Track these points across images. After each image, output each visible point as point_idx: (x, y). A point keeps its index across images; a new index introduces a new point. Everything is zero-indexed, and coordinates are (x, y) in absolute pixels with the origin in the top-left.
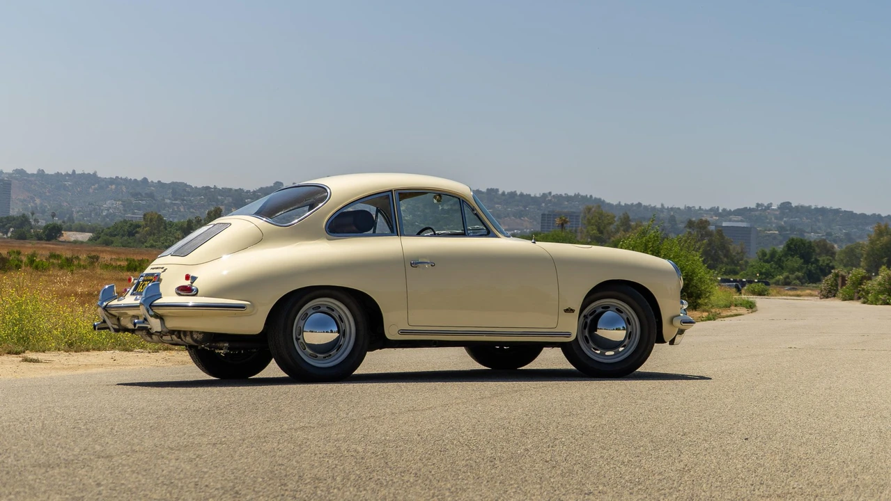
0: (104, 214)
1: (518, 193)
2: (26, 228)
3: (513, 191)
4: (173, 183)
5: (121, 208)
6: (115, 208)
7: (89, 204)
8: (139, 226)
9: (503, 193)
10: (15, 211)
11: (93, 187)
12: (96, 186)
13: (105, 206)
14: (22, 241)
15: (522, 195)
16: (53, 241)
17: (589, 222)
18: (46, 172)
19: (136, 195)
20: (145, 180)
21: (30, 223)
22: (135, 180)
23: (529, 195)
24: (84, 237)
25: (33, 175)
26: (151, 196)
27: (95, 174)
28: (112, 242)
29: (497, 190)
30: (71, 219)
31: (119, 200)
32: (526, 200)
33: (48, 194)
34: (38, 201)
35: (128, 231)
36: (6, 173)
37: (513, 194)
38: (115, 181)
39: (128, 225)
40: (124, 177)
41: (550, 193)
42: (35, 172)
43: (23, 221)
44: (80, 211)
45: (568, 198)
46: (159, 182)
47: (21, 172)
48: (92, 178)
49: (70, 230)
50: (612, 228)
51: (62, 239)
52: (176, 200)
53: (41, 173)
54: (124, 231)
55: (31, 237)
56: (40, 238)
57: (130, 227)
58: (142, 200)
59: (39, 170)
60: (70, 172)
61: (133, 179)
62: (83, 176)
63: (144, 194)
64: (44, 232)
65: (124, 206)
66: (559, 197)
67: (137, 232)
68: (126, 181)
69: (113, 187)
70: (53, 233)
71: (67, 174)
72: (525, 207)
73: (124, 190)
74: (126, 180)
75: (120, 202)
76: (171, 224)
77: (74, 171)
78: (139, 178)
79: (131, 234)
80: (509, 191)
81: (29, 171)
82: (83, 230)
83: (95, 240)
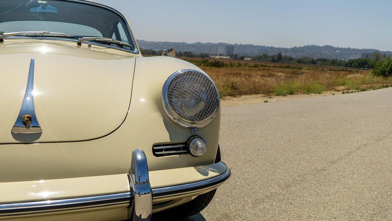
0: (255, 54)
2: (236, 57)
4: (271, 47)
6: (257, 53)
7: (251, 52)
8: (262, 57)
9: (352, 49)
10: (234, 53)
11: (252, 48)
13: (255, 52)
15: (357, 49)
16: (242, 60)
17: (374, 56)
19: (262, 49)
20: (264, 46)
22: (262, 46)
24: (249, 59)
26: (265, 50)
28: (256, 60)
29: (350, 48)
30: (247, 55)
31: (258, 51)
32: (358, 50)
33: (242, 49)
34: (240, 51)
35: (259, 58)
37: (354, 49)
38: (258, 46)
39: (259, 56)
41: (364, 49)
43: (236, 55)
44: (249, 53)
45: (369, 50)
46: (267, 46)
47: (236, 44)
48: (252, 46)
49: (246, 57)
50: (381, 57)
51: (244, 59)
52: (271, 50)
53: (241, 45)
56: (239, 59)
62: (250, 45)
65: (260, 52)
66: (367, 50)
69: (257, 48)
70: (242, 58)
71: (246, 45)
72: (358, 52)
73: (259, 48)
74: (260, 46)
76: (269, 56)
77: (248, 44)
81: (238, 44)
82: (249, 57)
83: (252, 60)
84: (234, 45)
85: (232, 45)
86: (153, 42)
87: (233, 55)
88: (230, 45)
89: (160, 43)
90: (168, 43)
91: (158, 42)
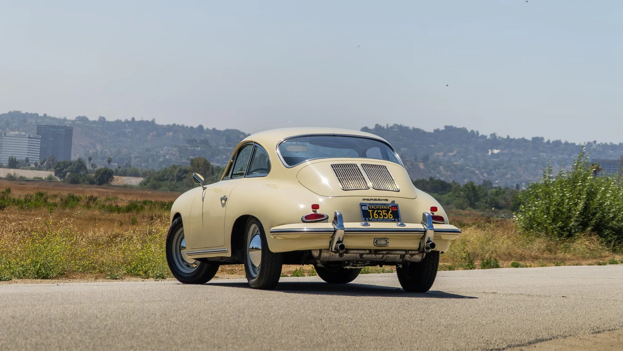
0: (161, 160)
1: (563, 142)
2: (82, 173)
3: (558, 139)
4: (227, 130)
5: (178, 154)
6: (171, 155)
7: (147, 151)
8: (186, 172)
9: (549, 141)
10: (74, 158)
11: (151, 134)
12: (155, 133)
13: (161, 152)
14: (74, 185)
15: (566, 144)
16: (105, 185)
18: (107, 120)
19: (191, 142)
20: (201, 127)
21: (85, 167)
22: (192, 127)
23: (574, 144)
24: (135, 181)
25: (94, 122)
26: (205, 142)
27: (153, 121)
28: (160, 187)
29: (542, 138)
30: (128, 165)
31: (176, 146)
33: (108, 140)
34: (99, 147)
35: (177, 176)
36: (70, 121)
37: (557, 143)
38: (174, 129)
39: (178, 170)
40: (180, 124)
41: (595, 142)
42: (97, 120)
43: (81, 165)
44: (138, 157)
46: (214, 129)
47: (84, 119)
48: (150, 126)
49: (124, 174)
51: (114, 183)
52: (229, 146)
53: (102, 120)
54: (173, 176)
55: (84, 181)
56: (92, 182)
57: (179, 172)
58: (197, 147)
59: (100, 117)
60: (130, 119)
61: (189, 127)
62: (143, 123)
63: (198, 141)
64: (96, 177)
65: (180, 152)
66: (605, 147)
67: (185, 177)
68: (183, 128)
69: (171, 134)
70: (105, 177)
71: (127, 122)
72: (570, 155)
73: (181, 137)
74: (182, 127)
75: (176, 149)
77: (133, 119)
78: (195, 126)
79: (180, 178)
80: (554, 140)
81: (91, 119)
82: (136, 175)
83: (145, 185)
84: (73, 122)
85: (65, 120)
87: (67, 164)
88: (59, 120)
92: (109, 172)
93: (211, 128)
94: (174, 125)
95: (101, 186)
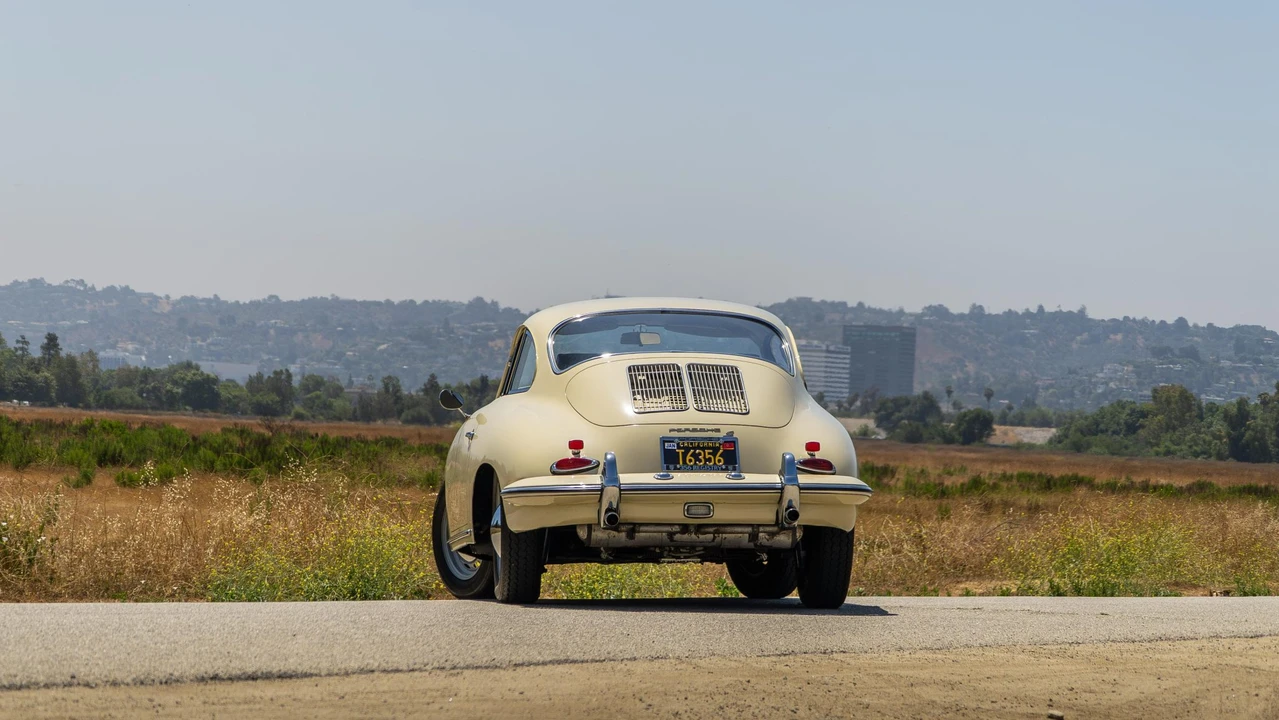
0: (1100, 391)
2: (930, 420)
4: (1237, 328)
5: (1134, 380)
6: (1120, 380)
7: (1070, 372)
8: (1144, 415)
10: (917, 388)
11: (1078, 338)
12: (1085, 335)
13: (1100, 375)
14: (912, 445)
16: (975, 445)
18: (987, 312)
19: (1161, 352)
20: (1182, 322)
21: (937, 409)
22: (1163, 322)
24: (1040, 436)
25: (962, 316)
26: (1191, 353)
27: (1082, 312)
28: (1089, 446)
30: (1031, 404)
31: (1129, 363)
33: (990, 353)
34: (971, 368)
35: (1126, 423)
36: (911, 315)
38: (1123, 326)
39: (1127, 411)
40: (1139, 317)
42: (966, 311)
43: (929, 404)
44: (1052, 386)
46: (1210, 325)
47: (939, 311)
48: (1077, 321)
49: (1020, 422)
51: (993, 440)
52: (1243, 360)
53: (977, 312)
54: (1118, 424)
55: (931, 439)
56: (948, 440)
57: (1130, 415)
58: (1175, 364)
59: (974, 305)
60: (1034, 309)
61: (1158, 321)
62: (1061, 317)
63: (1177, 352)
64: (956, 428)
65: (1138, 374)
67: (1142, 426)
68: (1145, 325)
69: (1119, 337)
70: (975, 429)
71: (1028, 314)
73: (1141, 341)
74: (1144, 323)
75: (1131, 368)
76: (1213, 408)
77: (1041, 308)
78: (1171, 320)
79: (1132, 428)
81: (955, 309)
82: (1044, 422)
83: (1060, 442)
84: (918, 317)
85: (901, 312)
86: (215, 305)
87: (899, 404)
88: (888, 314)
89: (273, 306)
90: (337, 305)
91: (255, 305)
92: (984, 417)
93: (1203, 324)
94: (1126, 318)
95: (966, 447)
